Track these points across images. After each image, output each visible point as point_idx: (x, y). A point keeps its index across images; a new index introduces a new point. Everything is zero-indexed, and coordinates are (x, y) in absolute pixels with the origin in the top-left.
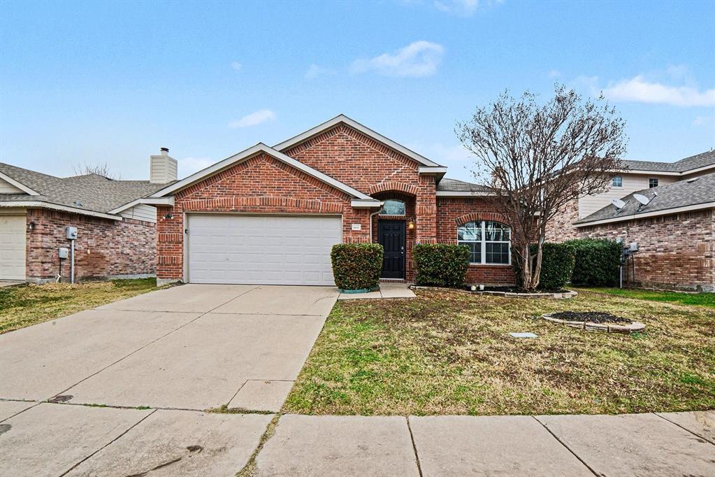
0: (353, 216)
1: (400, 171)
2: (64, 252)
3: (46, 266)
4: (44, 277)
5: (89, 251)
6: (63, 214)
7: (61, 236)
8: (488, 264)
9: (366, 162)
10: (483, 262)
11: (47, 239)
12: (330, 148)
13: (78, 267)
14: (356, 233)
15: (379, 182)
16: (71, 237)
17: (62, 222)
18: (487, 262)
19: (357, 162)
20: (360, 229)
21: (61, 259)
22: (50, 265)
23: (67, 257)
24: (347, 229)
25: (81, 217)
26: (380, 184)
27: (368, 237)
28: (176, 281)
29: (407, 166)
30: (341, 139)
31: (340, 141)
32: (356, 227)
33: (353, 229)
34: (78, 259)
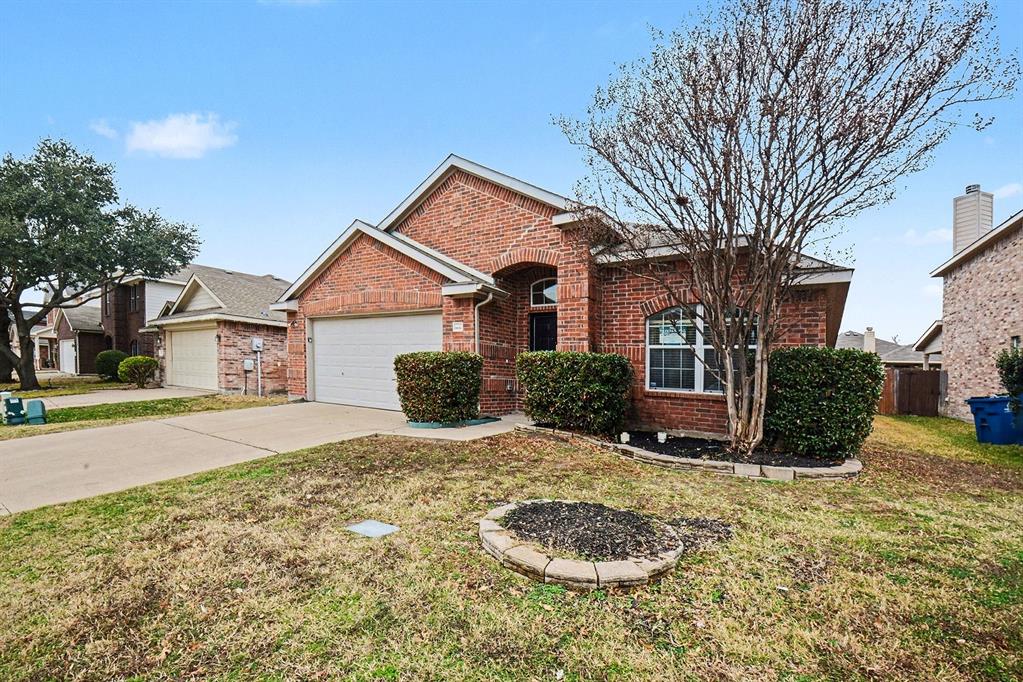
0: (454, 310)
1: (533, 228)
2: (249, 364)
3: (230, 378)
4: (229, 389)
5: (279, 364)
6: (246, 325)
7: (246, 347)
8: (708, 393)
9: (488, 222)
10: (699, 389)
11: (231, 350)
12: (444, 210)
13: (267, 380)
14: (457, 336)
15: (503, 251)
16: (255, 349)
17: (247, 334)
18: (706, 388)
19: (476, 225)
20: (461, 330)
21: (246, 372)
22: (234, 377)
23: (252, 369)
24: (448, 332)
25: (268, 328)
26: (504, 254)
27: (472, 341)
28: (300, 397)
29: (542, 218)
30: (456, 194)
31: (457, 195)
32: (458, 327)
33: (454, 331)
34: (267, 371)
